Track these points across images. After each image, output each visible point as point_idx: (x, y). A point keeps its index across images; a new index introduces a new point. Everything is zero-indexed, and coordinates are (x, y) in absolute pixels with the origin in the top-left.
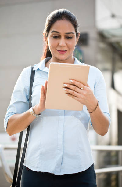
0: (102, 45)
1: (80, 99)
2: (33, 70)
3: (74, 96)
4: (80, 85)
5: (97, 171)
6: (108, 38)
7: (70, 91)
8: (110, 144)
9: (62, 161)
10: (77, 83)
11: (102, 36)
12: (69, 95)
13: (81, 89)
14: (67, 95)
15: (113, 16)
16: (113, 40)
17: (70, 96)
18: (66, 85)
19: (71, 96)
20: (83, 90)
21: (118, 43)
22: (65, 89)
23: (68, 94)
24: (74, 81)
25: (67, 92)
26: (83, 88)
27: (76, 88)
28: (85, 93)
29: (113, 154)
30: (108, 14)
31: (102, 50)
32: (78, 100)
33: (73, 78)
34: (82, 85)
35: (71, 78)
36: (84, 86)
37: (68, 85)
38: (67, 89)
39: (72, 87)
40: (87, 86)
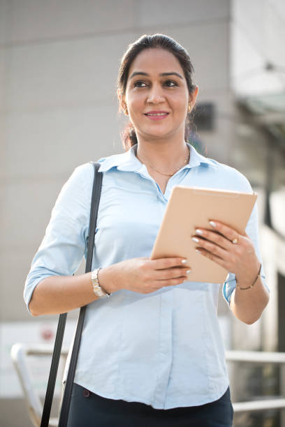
0: (245, 130)
1: (228, 264)
2: (99, 171)
3: (215, 255)
4: (231, 234)
5: (237, 407)
6: (259, 114)
7: (207, 245)
8: (261, 349)
9: (170, 378)
10: (224, 230)
11: (245, 110)
12: (204, 252)
13: (231, 241)
14: (200, 252)
15: (269, 67)
16: (270, 119)
17: (205, 255)
18: (199, 232)
19: (208, 255)
20: (236, 244)
21: (279, 126)
22: (197, 240)
23: (201, 249)
24: (219, 225)
25: (198, 246)
26: (238, 240)
27: (221, 241)
28: (239, 250)
29: (268, 371)
30: (259, 63)
31: (245, 142)
32: (224, 266)
33: (216, 219)
34: (235, 233)
35: (212, 218)
36: (240, 236)
37: (206, 232)
38: (202, 241)
39: (213, 236)
40: (245, 235)
